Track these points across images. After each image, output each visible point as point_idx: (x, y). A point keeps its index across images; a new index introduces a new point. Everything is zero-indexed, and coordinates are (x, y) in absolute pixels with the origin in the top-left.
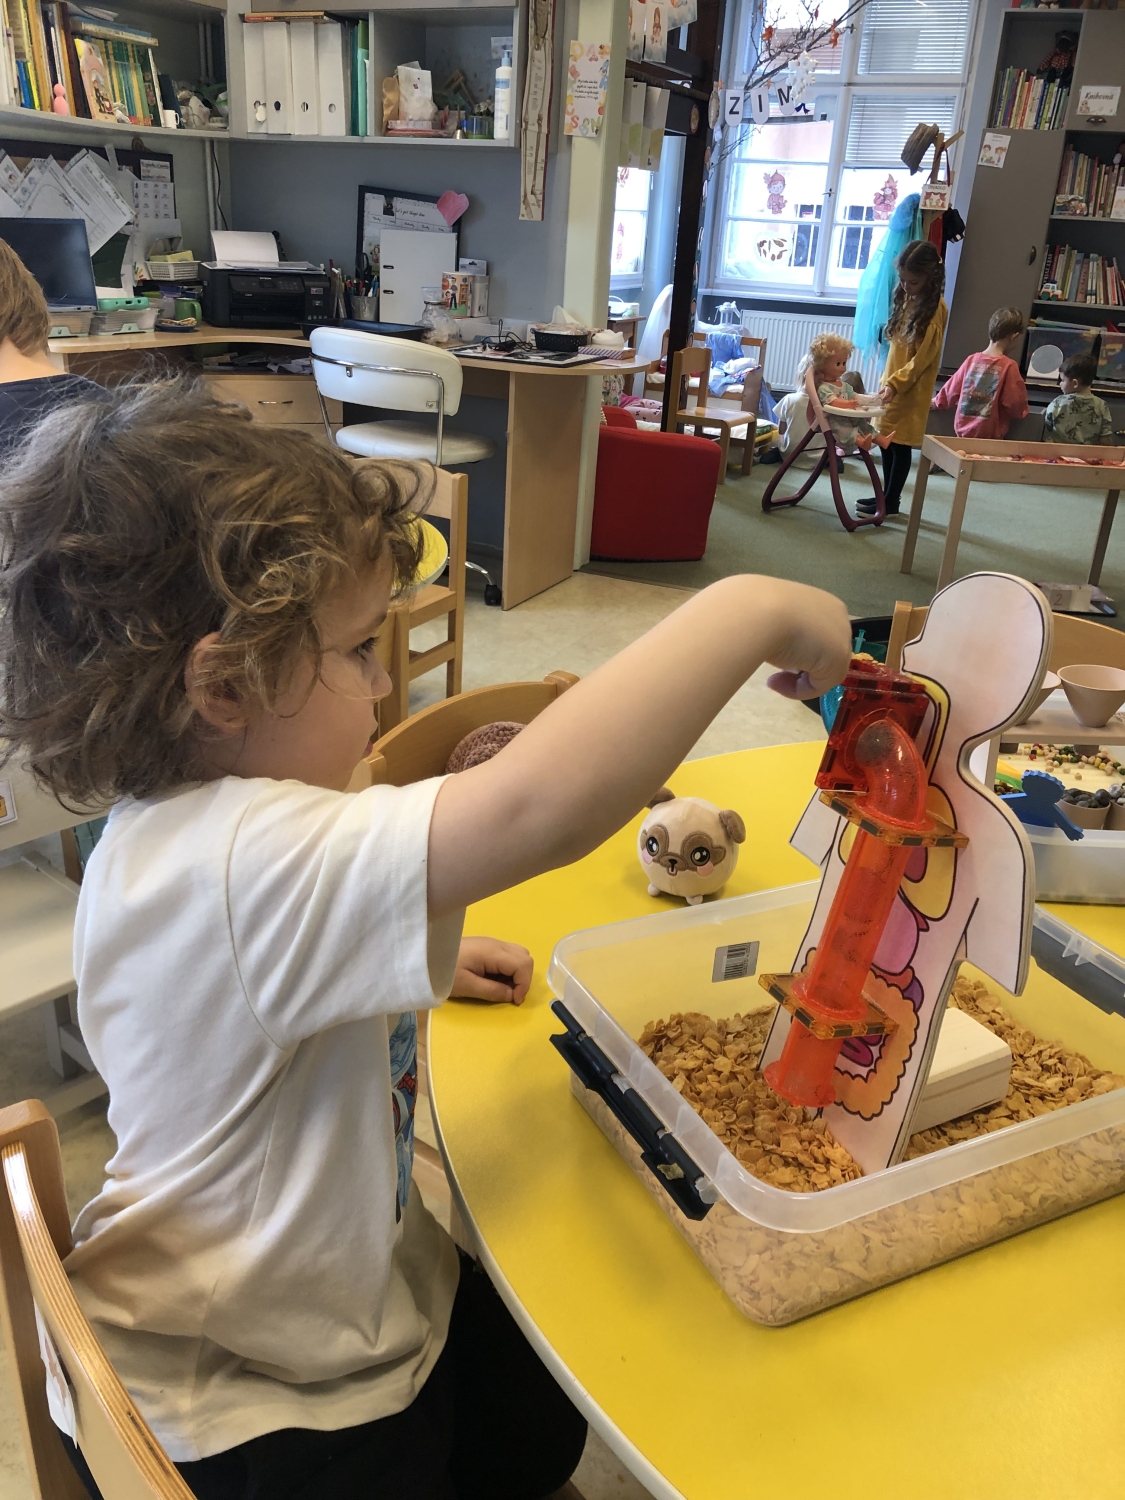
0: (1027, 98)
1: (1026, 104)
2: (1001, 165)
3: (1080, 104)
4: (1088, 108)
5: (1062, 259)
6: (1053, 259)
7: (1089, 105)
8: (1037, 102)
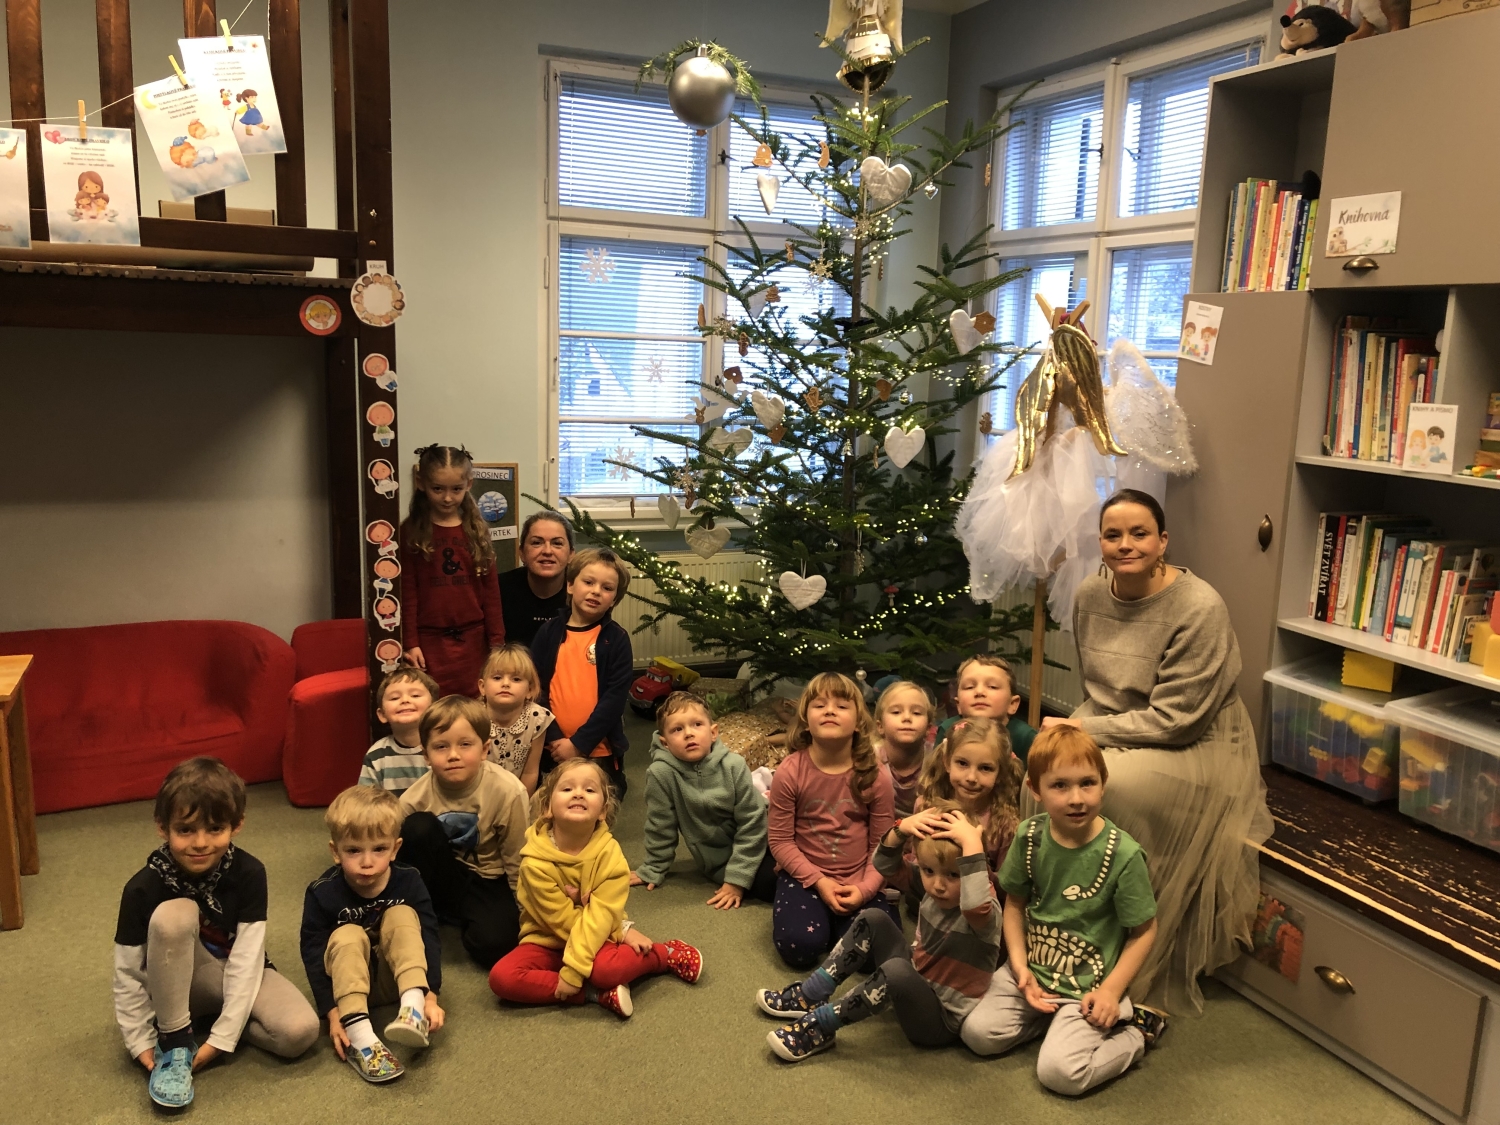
0: (1276, 234)
1: (1275, 244)
2: (1209, 361)
3: (1330, 238)
4: (1344, 243)
5: (1353, 546)
6: (1334, 544)
7: (1346, 236)
8: (1290, 238)
